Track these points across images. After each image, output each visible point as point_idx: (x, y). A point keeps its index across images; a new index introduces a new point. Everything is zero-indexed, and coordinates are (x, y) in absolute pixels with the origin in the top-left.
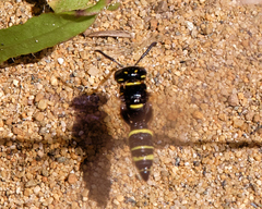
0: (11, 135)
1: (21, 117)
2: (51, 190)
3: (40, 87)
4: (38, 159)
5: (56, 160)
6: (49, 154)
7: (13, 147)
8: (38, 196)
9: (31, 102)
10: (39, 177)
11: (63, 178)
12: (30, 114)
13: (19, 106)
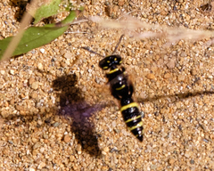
0: (15, 111)
1: (20, 97)
2: (52, 148)
3: (31, 72)
4: (38, 126)
5: (52, 125)
6: (46, 122)
7: (19, 120)
8: (43, 154)
9: (26, 85)
10: (42, 140)
11: (60, 138)
12: (27, 94)
13: (17, 89)
